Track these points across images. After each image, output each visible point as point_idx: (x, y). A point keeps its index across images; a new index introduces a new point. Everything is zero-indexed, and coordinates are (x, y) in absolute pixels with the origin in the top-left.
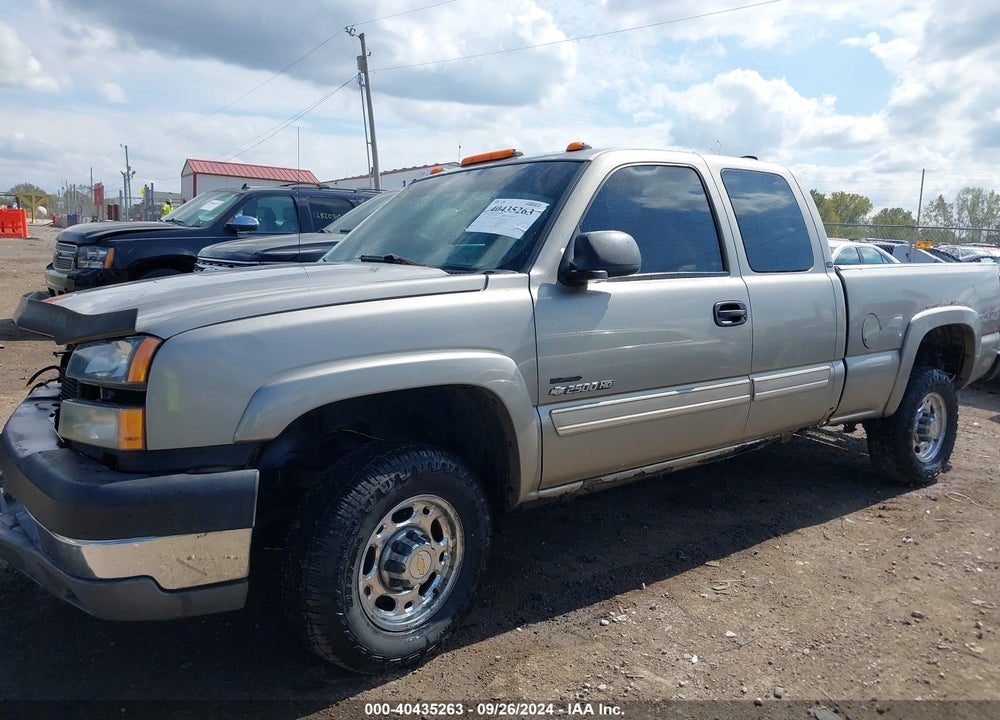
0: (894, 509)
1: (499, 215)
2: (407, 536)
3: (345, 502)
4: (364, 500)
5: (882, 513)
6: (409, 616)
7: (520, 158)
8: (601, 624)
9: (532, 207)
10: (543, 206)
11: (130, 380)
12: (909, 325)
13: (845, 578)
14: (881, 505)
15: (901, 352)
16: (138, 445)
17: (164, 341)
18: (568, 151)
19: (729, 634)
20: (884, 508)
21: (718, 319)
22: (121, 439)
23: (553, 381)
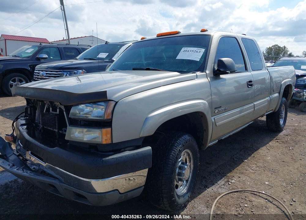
0: (279, 139)
1: (187, 53)
2: (182, 164)
3: (171, 155)
4: (176, 154)
5: (277, 140)
6: (182, 190)
7: (180, 34)
8: (229, 184)
9: (200, 50)
10: (203, 50)
11: (105, 118)
12: (281, 85)
13: (283, 162)
14: (275, 138)
15: (279, 93)
16: (110, 142)
17: (117, 102)
18: (201, 32)
19: (267, 183)
20: (277, 139)
21: (248, 86)
22: (104, 140)
23: (215, 108)
